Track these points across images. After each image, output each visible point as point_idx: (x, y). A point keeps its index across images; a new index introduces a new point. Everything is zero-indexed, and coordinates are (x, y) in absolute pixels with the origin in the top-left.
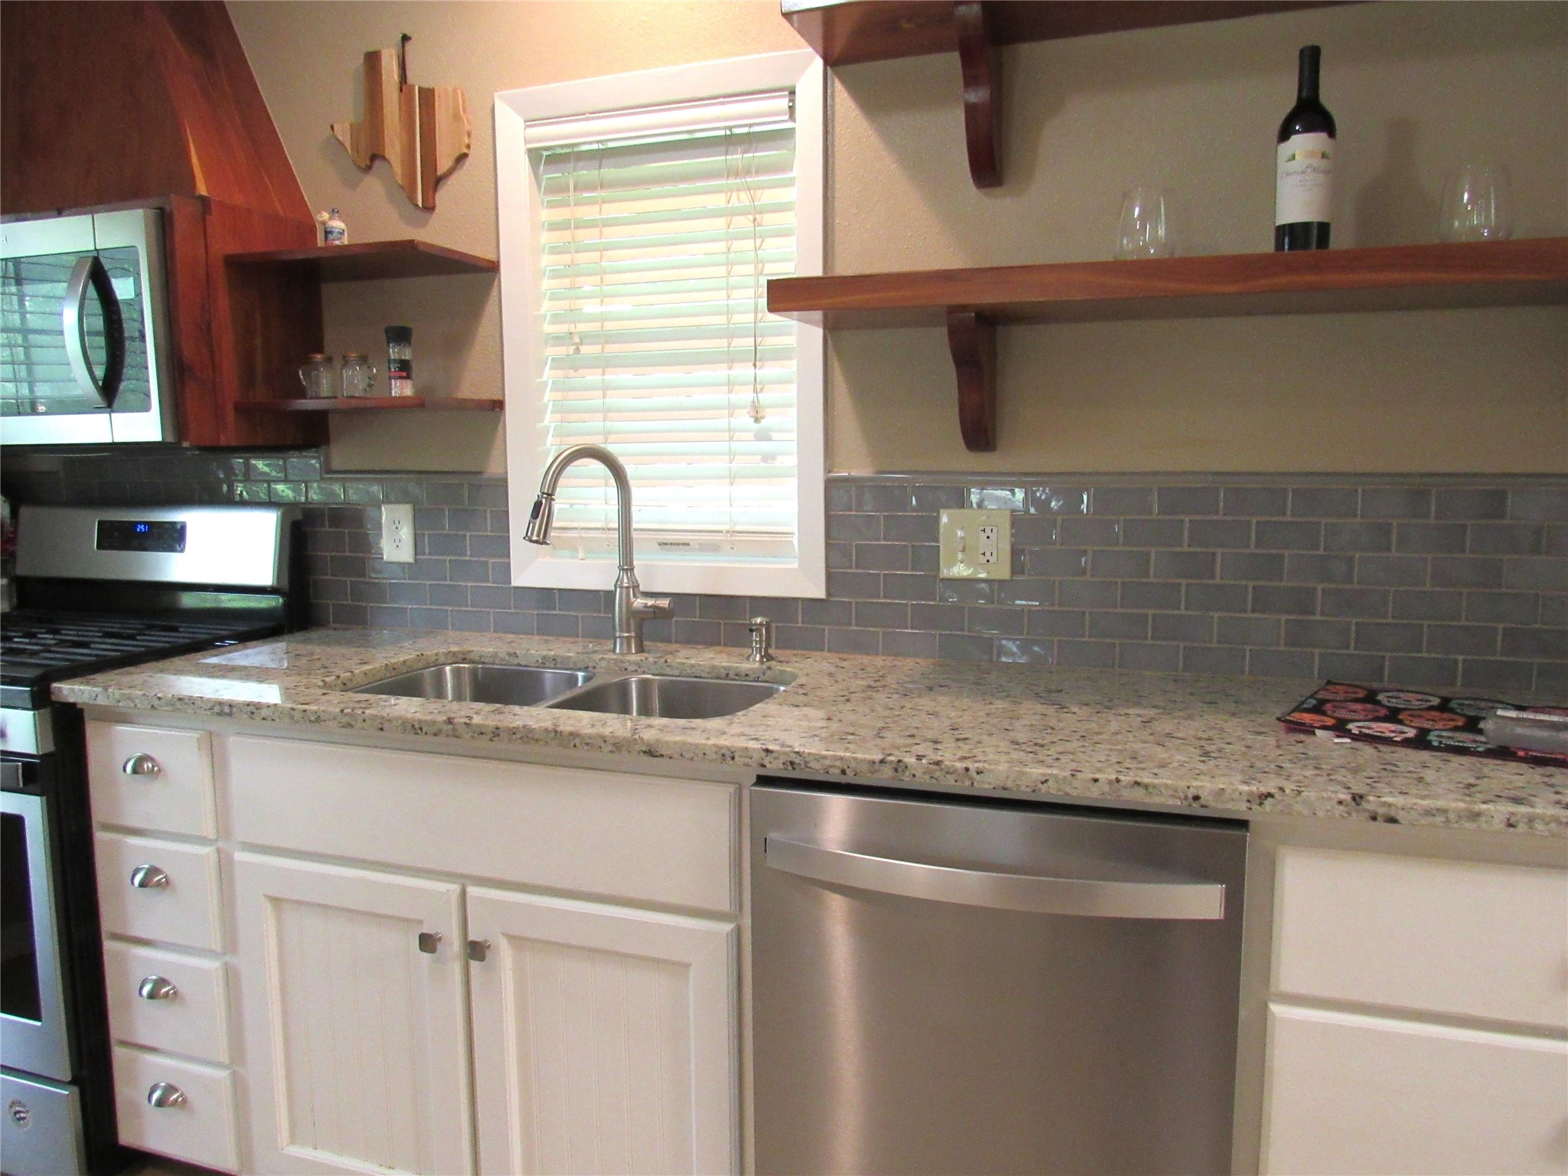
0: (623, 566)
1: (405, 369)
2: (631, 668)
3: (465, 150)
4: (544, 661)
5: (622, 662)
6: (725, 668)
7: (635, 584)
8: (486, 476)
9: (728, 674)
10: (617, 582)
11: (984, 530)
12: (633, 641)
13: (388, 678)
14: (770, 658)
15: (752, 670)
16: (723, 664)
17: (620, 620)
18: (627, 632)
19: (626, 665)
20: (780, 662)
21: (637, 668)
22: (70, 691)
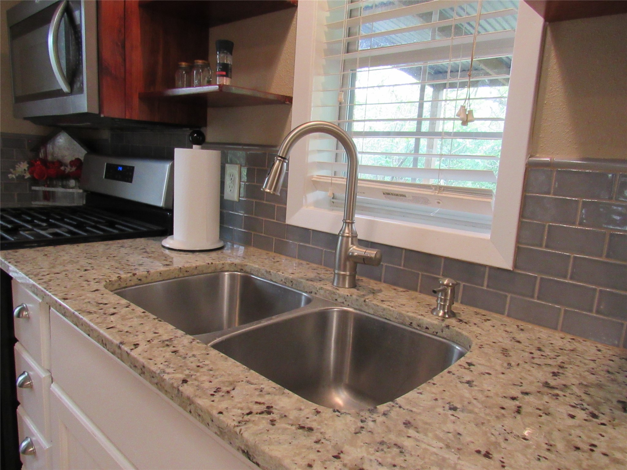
0: (346, 220)
1: (226, 70)
2: (340, 300)
4: (285, 281)
5: (334, 293)
6: (409, 317)
7: (354, 235)
9: (411, 323)
10: (340, 232)
12: (347, 278)
13: (181, 277)
14: (452, 314)
15: (432, 325)
16: (408, 314)
17: (339, 261)
18: (344, 271)
19: (337, 297)
20: (460, 321)
21: (344, 301)
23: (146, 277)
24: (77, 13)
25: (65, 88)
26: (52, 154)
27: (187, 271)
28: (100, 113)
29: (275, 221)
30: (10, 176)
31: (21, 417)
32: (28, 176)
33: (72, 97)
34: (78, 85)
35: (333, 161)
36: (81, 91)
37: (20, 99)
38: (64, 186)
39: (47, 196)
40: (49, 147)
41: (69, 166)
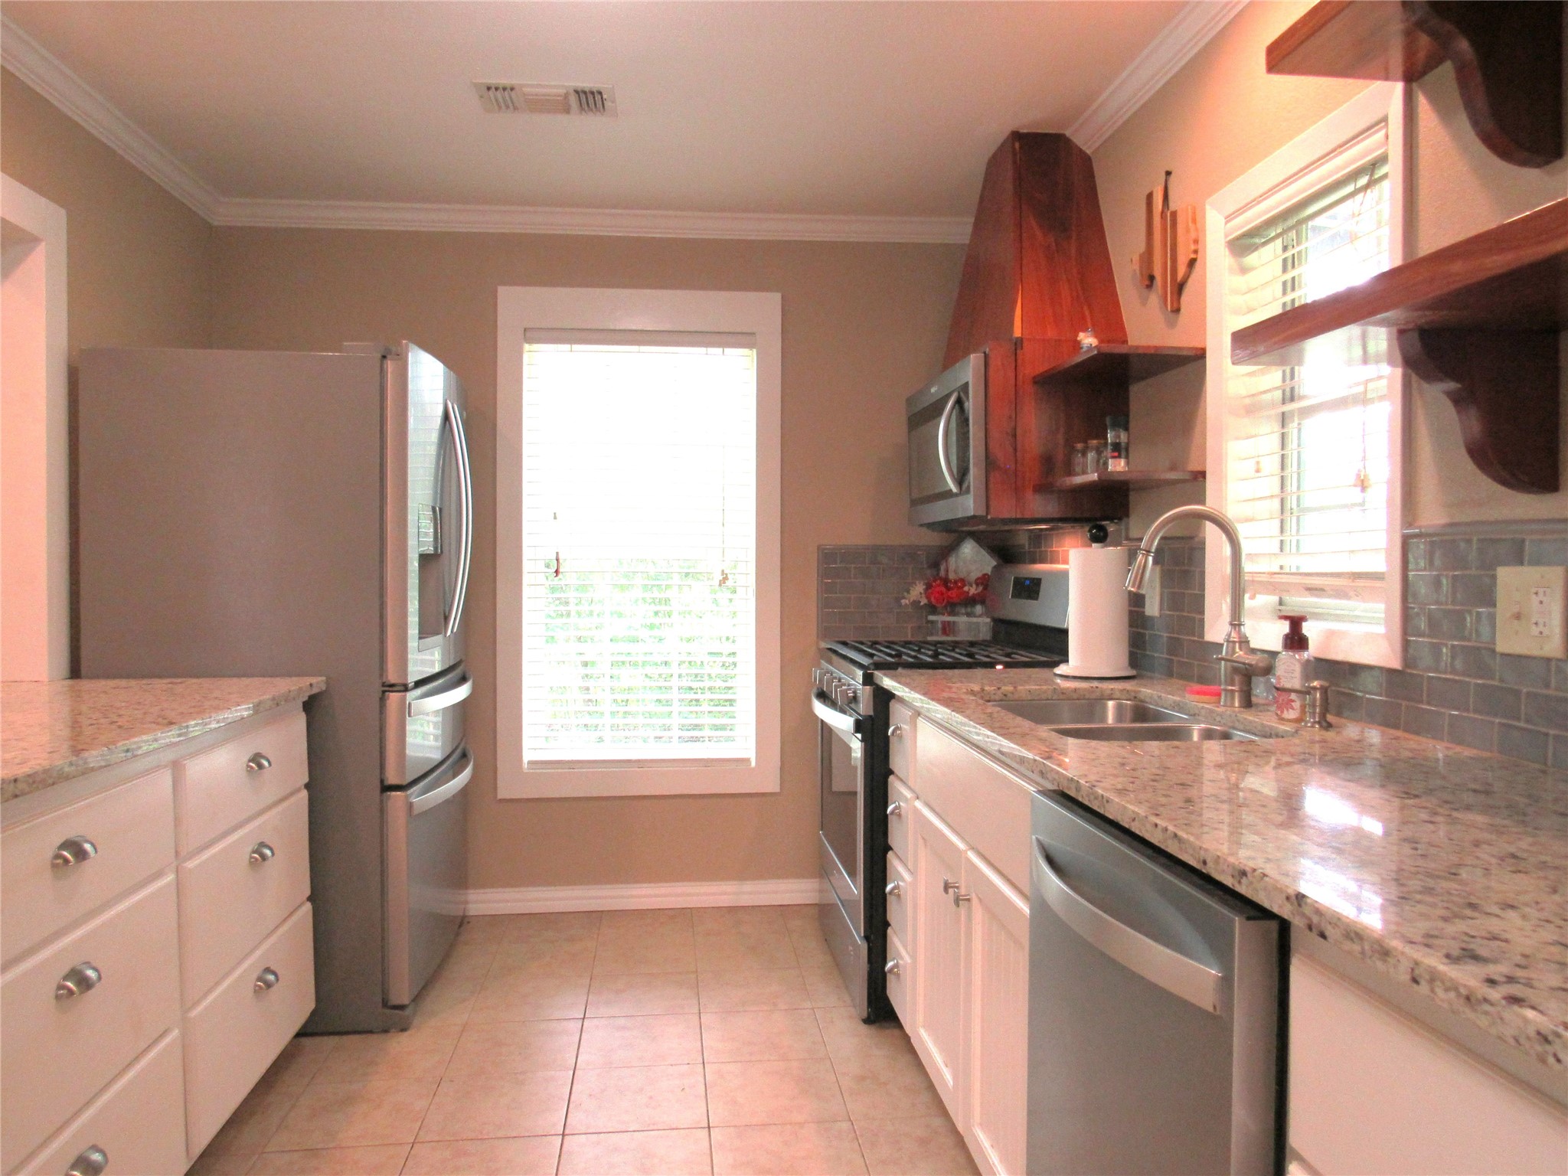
0: (1234, 621)
1: (1118, 449)
3: (1193, 256)
8: (1196, 539)
11: (1536, 593)
12: (1237, 694)
17: (1225, 671)
18: (1232, 686)
22: (887, 682)
23: (1013, 693)
24: (966, 404)
25: (955, 490)
26: (955, 572)
27: (1063, 693)
28: (987, 514)
29: (1196, 639)
30: (903, 602)
31: (890, 861)
32: (924, 601)
33: (960, 499)
34: (965, 486)
35: (1277, 550)
36: (968, 491)
37: (914, 503)
38: (968, 615)
39: (947, 628)
40: (952, 560)
41: (974, 586)
